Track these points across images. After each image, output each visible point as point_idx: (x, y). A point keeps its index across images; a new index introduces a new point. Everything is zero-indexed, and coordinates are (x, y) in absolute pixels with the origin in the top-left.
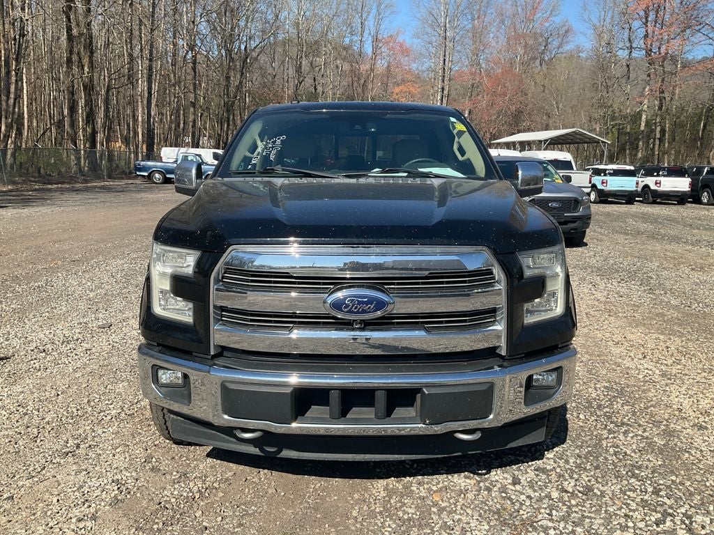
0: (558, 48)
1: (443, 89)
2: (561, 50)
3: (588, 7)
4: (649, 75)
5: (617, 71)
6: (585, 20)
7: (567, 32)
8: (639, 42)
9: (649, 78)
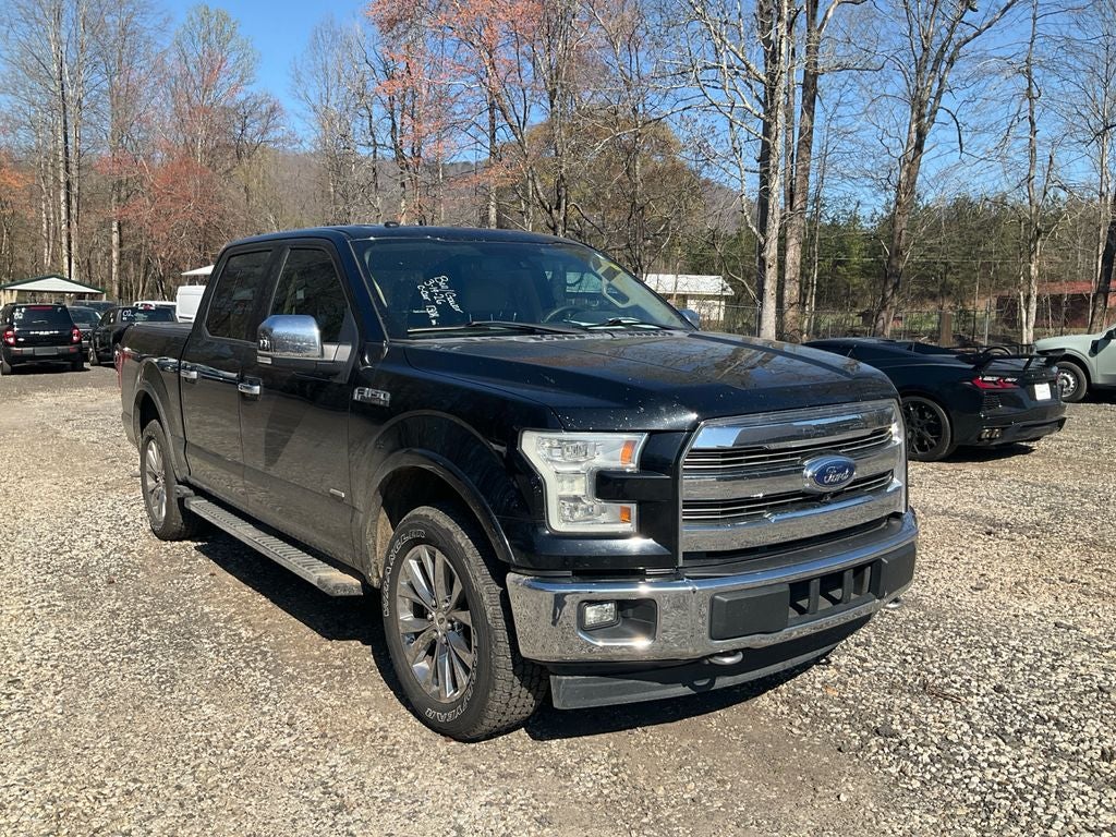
0: (262, 134)
1: (68, 185)
2: (266, 137)
3: (302, 78)
4: (403, 185)
5: (359, 175)
6: (300, 97)
7: (273, 110)
8: (384, 137)
9: (403, 189)
